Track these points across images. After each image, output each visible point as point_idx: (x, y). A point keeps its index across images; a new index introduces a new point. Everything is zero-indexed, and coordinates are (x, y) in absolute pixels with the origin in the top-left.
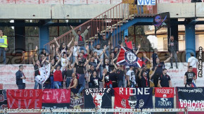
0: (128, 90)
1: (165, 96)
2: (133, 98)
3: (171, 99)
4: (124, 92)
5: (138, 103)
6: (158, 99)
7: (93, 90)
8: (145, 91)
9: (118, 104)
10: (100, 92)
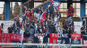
0: (57, 35)
1: (76, 38)
2: (59, 39)
3: (79, 40)
4: (55, 36)
5: (62, 42)
6: (72, 40)
7: (38, 34)
8: (66, 35)
9: (51, 42)
10: (42, 36)
